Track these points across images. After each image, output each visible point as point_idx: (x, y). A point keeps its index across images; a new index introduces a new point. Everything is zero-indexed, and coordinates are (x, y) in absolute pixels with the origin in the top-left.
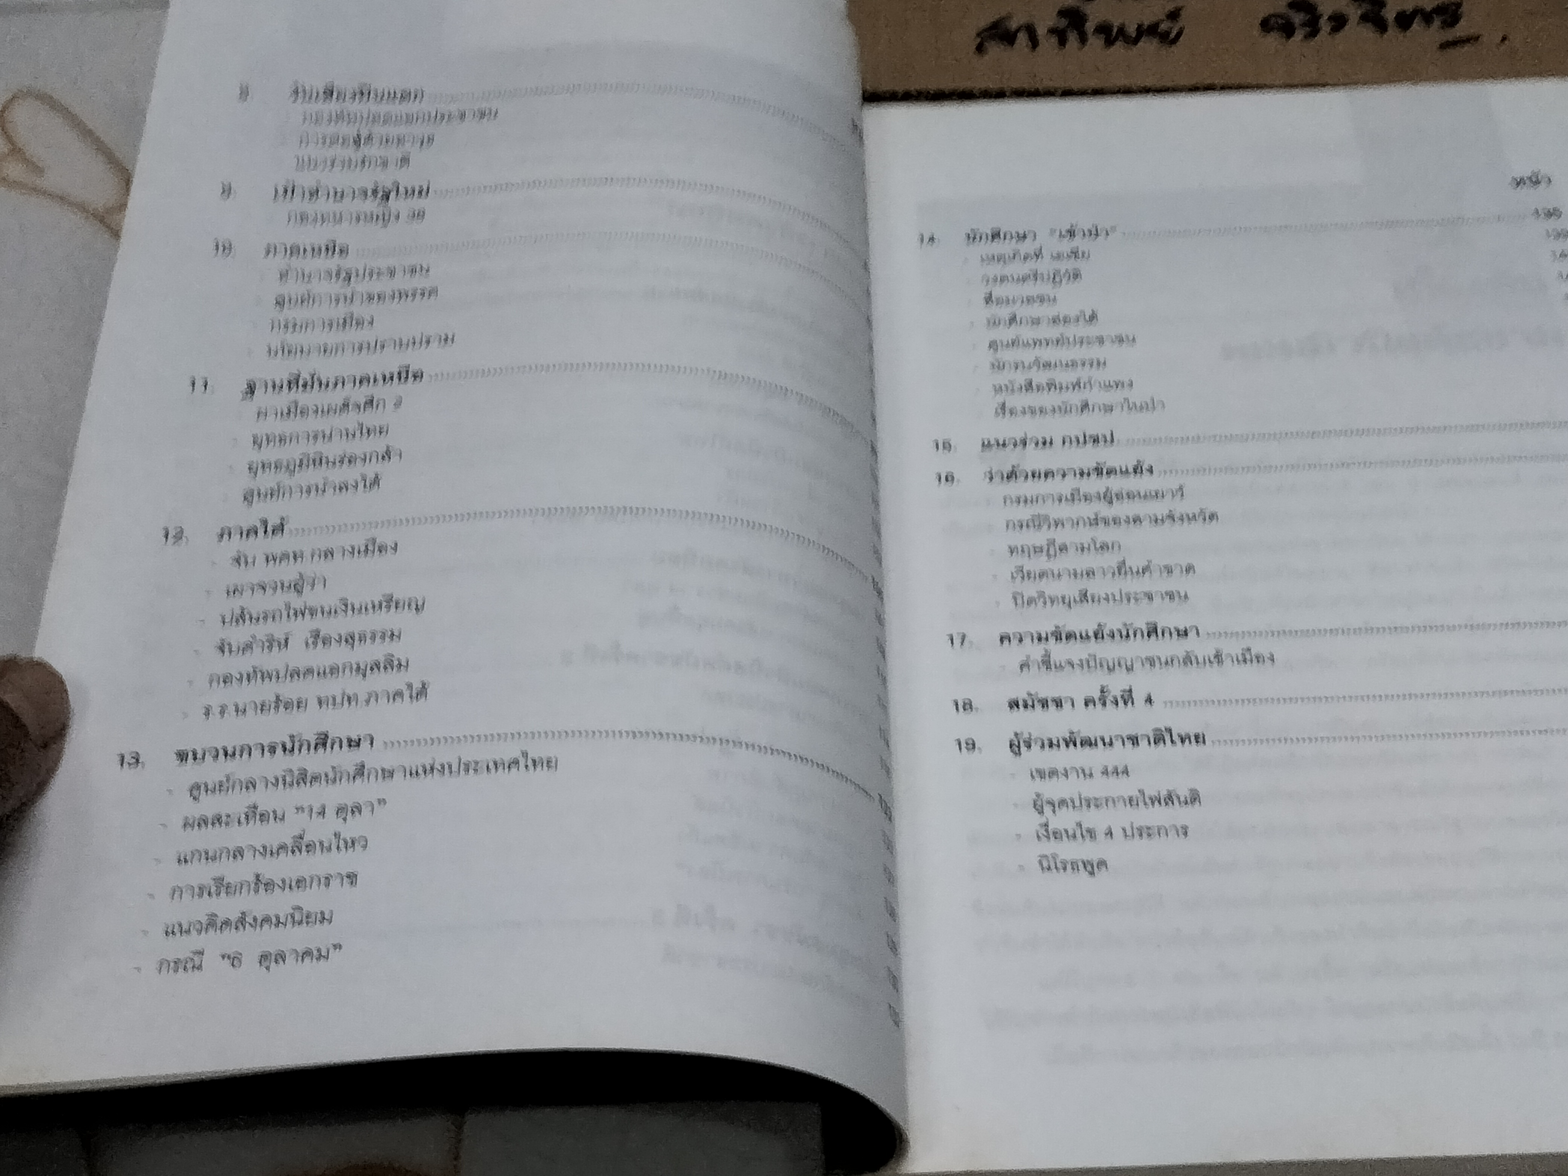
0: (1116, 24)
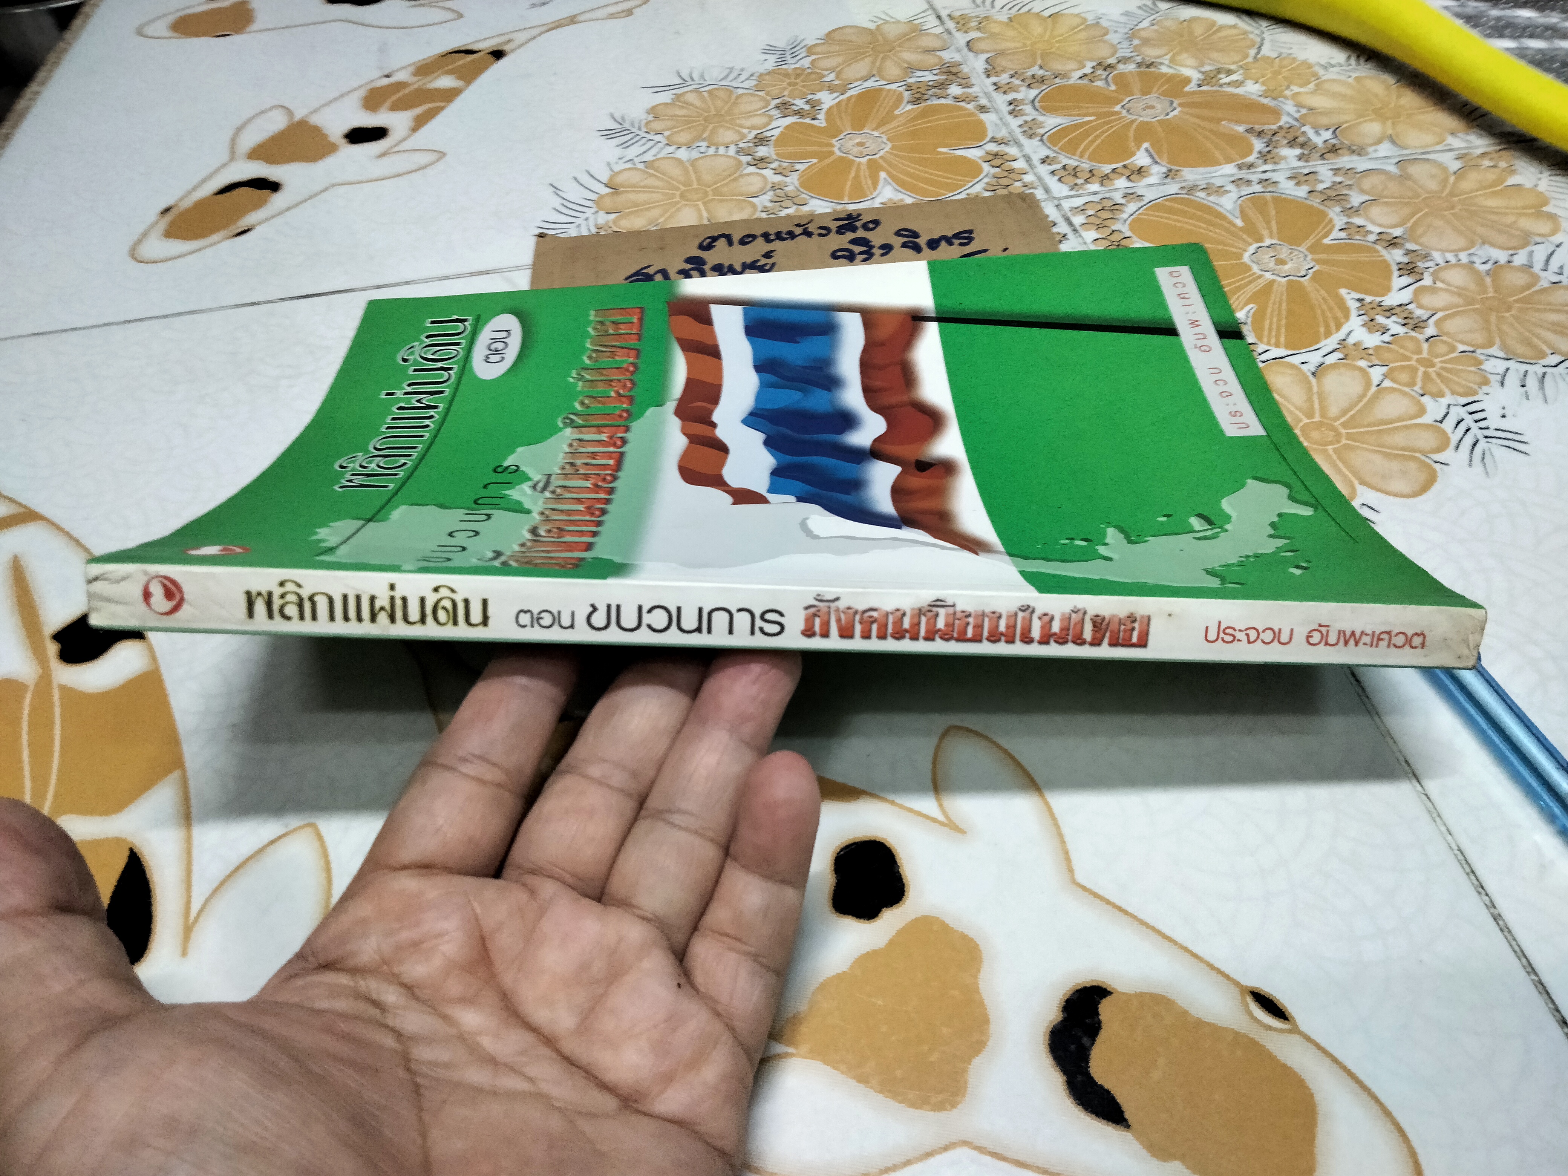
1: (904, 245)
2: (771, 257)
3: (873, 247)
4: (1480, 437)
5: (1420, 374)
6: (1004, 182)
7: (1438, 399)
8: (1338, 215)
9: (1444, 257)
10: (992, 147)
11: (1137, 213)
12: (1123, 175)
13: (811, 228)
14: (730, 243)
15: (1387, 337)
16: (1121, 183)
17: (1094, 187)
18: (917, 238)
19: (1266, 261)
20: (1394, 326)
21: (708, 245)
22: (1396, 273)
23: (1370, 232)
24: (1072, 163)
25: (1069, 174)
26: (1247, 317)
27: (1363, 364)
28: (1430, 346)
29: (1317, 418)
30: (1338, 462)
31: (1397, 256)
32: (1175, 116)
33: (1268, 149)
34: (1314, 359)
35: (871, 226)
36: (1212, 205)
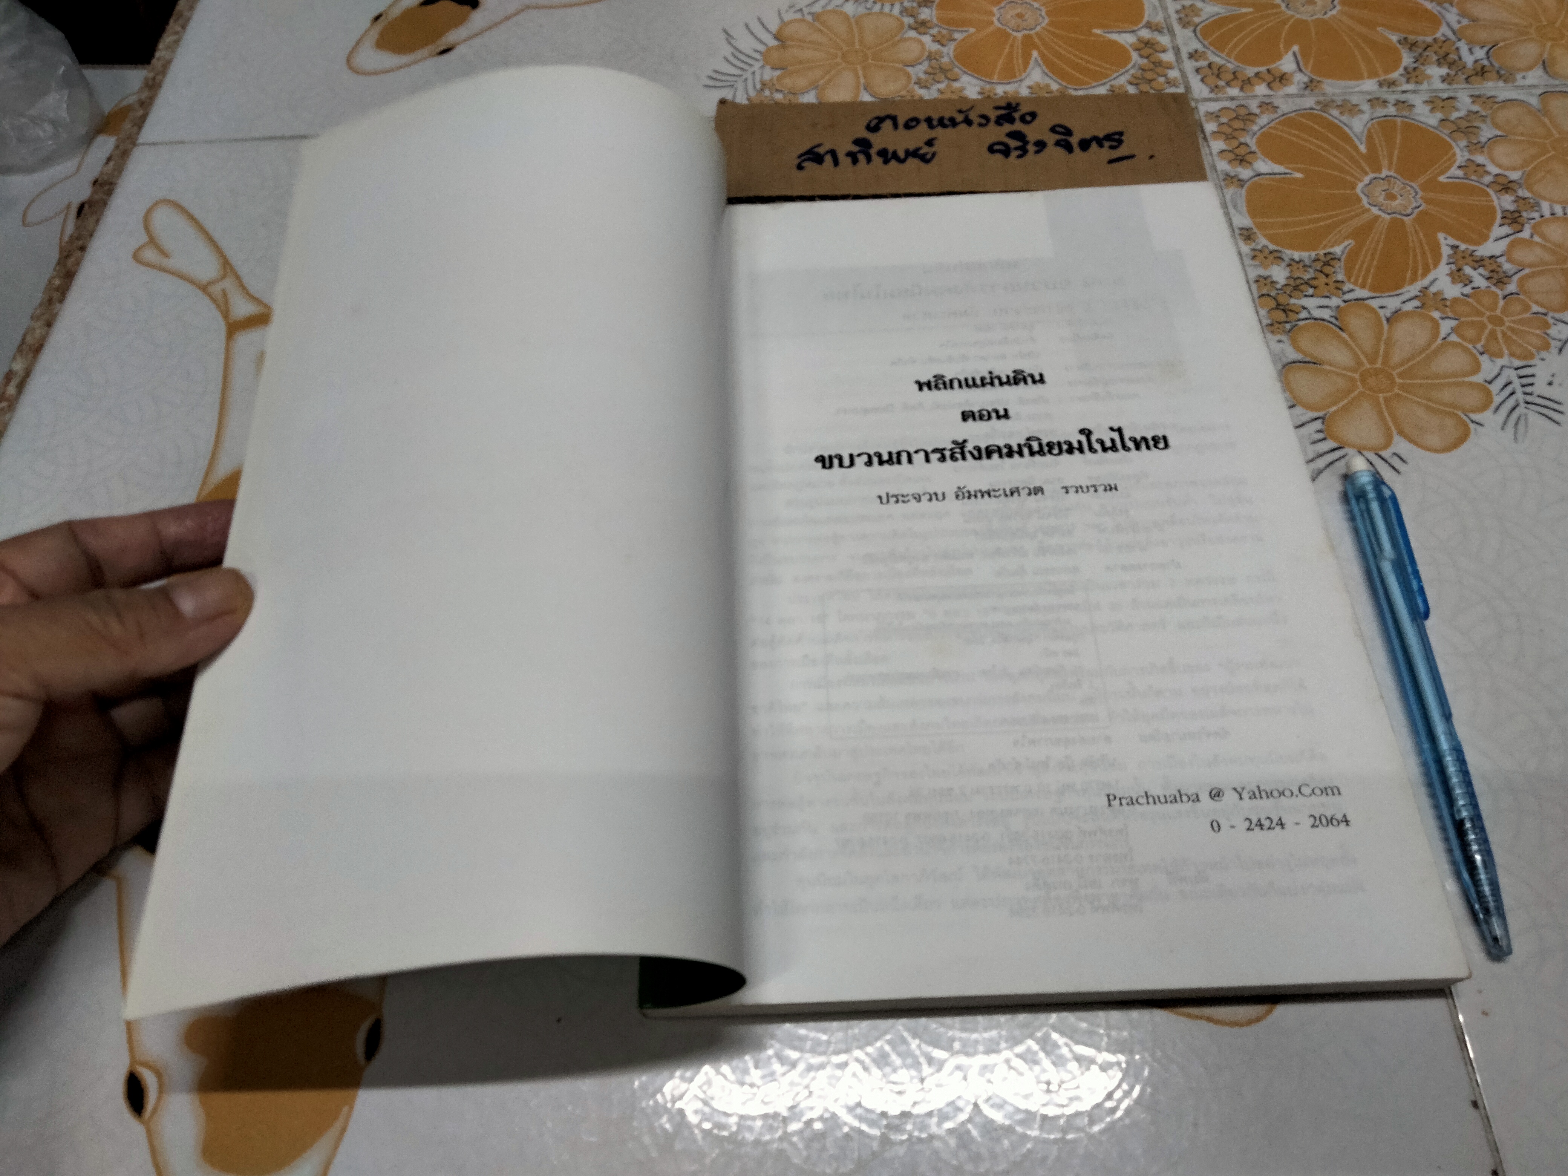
0: (891, 150)
1: (1058, 144)
2: (933, 145)
3: (1028, 142)
4: (1521, 401)
5: (1487, 331)
6: (1149, 75)
7: (1494, 359)
8: (1461, 150)
9: (1551, 207)
10: (1145, 34)
11: (1268, 126)
12: (1264, 80)
13: (973, 116)
14: (896, 126)
15: (1467, 290)
16: (1261, 89)
17: (1234, 91)
18: (1070, 136)
19: (1377, 194)
20: (1479, 279)
21: (875, 127)
22: (1498, 220)
23: (1488, 173)
24: (1218, 60)
25: (1213, 74)
26: (1343, 252)
27: (1436, 315)
28: (1506, 304)
29: (1378, 365)
30: (1384, 409)
31: (1507, 202)
32: (1333, 16)
33: (1415, 65)
34: (1393, 303)
35: (1028, 118)
36: (1341, 125)
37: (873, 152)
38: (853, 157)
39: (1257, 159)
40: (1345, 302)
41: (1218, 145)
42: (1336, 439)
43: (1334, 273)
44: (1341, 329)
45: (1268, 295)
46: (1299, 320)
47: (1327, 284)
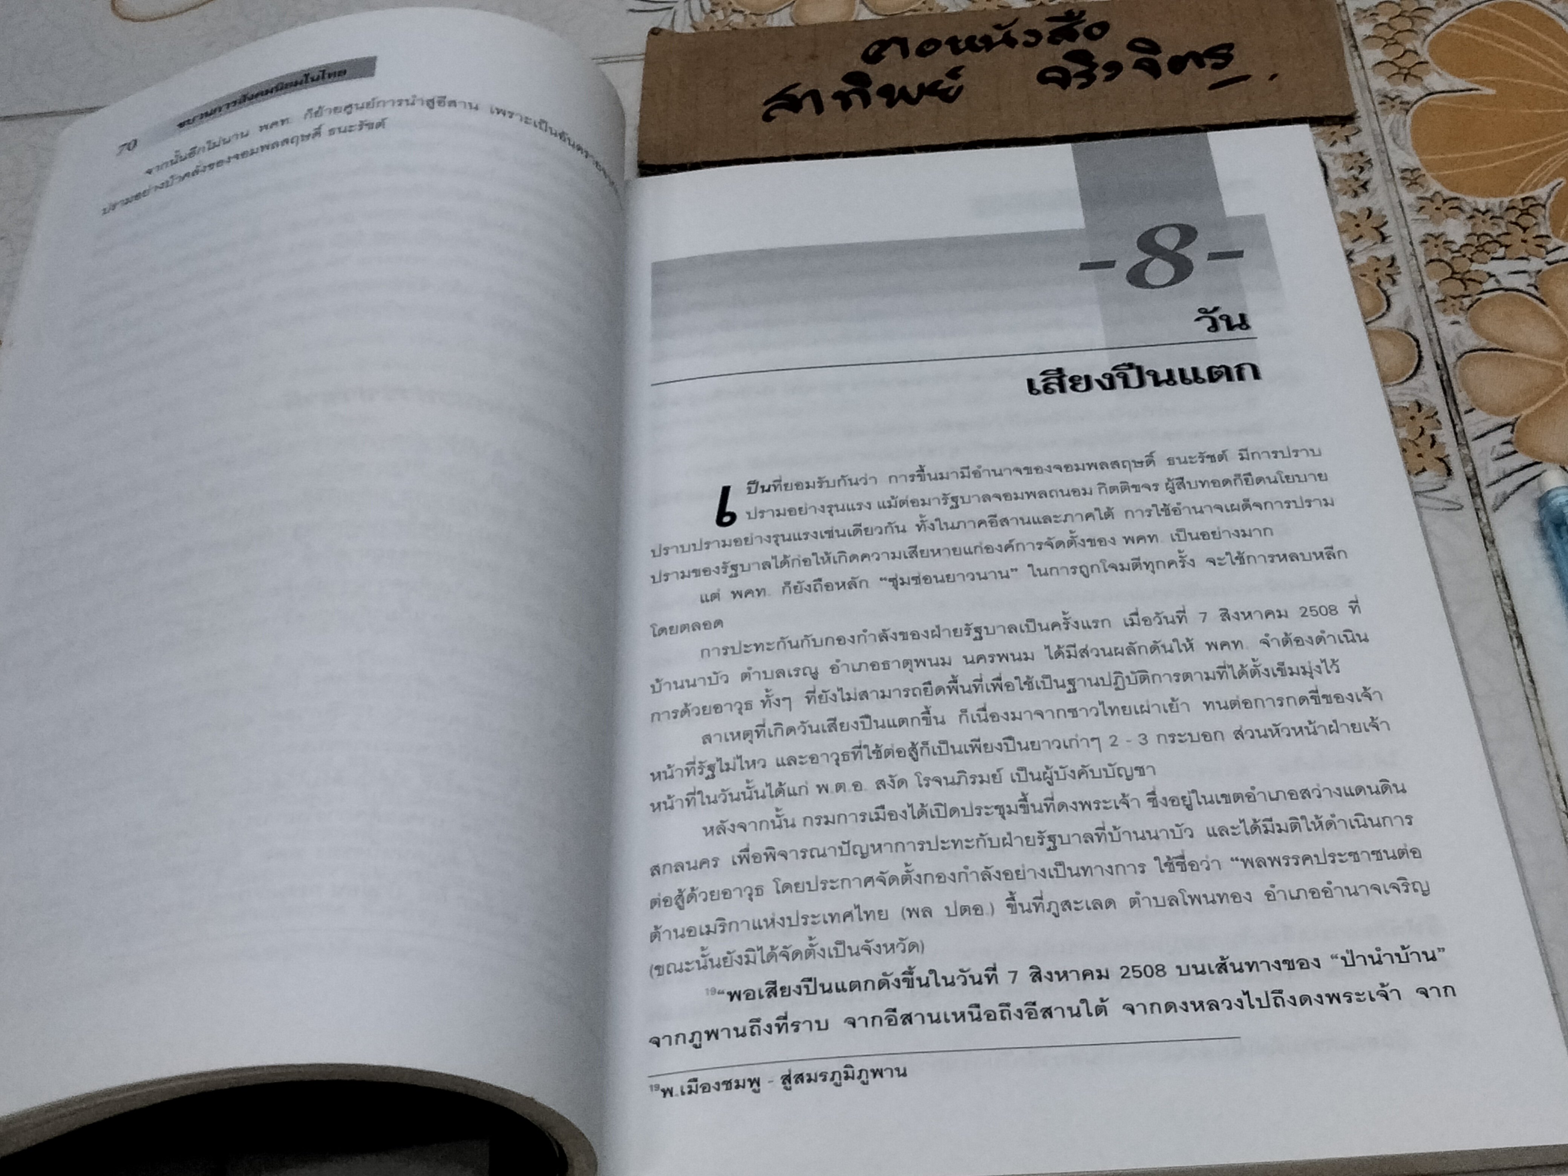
0: (898, 86)
1: (1138, 65)
2: (959, 76)
3: (1096, 65)
11: (1447, 24)
13: (1016, 32)
14: (905, 53)
18: (1156, 54)
21: (872, 58)
26: (1549, 197)
35: (1097, 32)
36: (1553, 16)
37: (872, 90)
38: (844, 99)
39: (1428, 72)
40: (1549, 263)
41: (1373, 55)
42: (1529, 452)
43: (1535, 224)
44: (1542, 302)
45: (1441, 260)
46: (1484, 292)
47: (1524, 241)
